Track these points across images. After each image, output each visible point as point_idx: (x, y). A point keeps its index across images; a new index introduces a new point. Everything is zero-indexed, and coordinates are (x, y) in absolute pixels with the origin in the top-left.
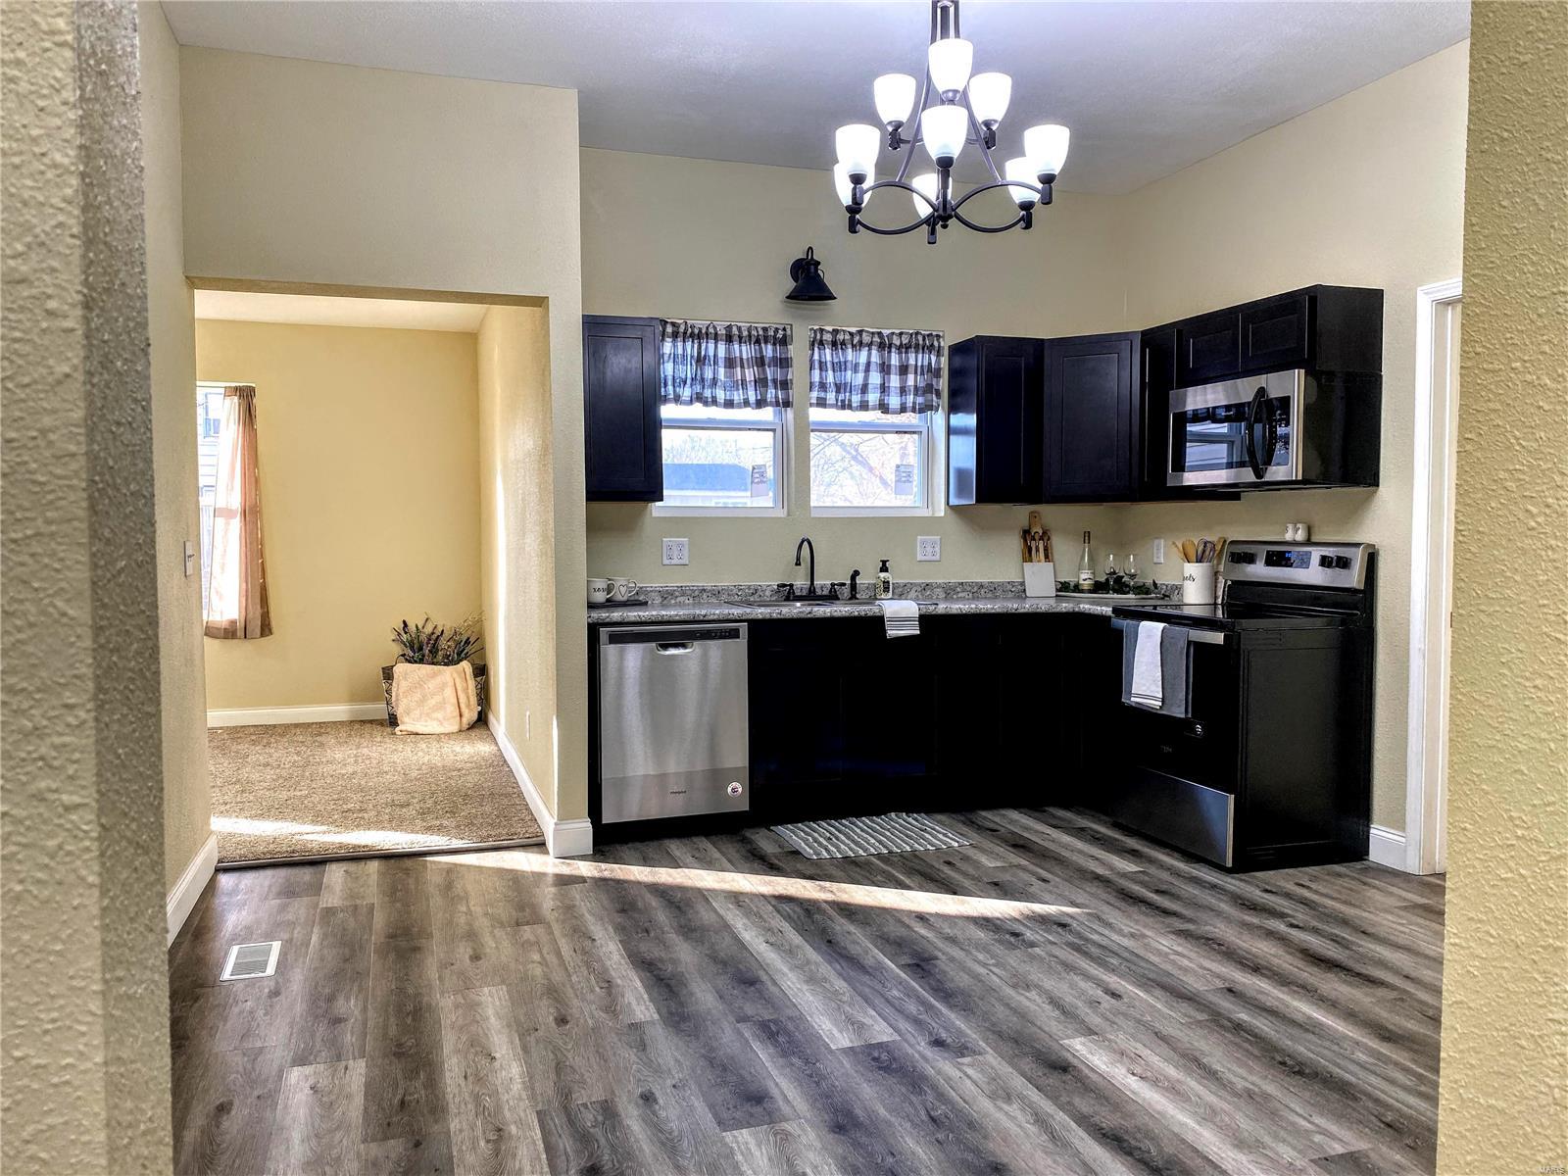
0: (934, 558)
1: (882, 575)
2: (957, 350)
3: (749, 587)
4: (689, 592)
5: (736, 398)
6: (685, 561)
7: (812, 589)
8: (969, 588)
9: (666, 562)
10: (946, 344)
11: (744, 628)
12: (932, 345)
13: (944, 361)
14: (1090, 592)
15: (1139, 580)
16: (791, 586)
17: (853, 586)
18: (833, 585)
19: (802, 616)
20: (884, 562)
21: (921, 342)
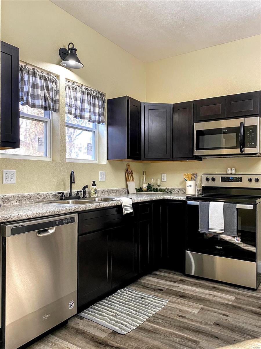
0: (103, 180)
1: (94, 187)
2: (110, 102)
3: (43, 195)
4: (17, 198)
5: (36, 103)
6: (14, 182)
7: (70, 195)
8: (114, 191)
9: (5, 182)
10: (106, 98)
11: (76, 216)
12: (102, 98)
13: (106, 105)
14: (146, 191)
15: (161, 187)
16: (63, 193)
17: (84, 193)
18: (78, 192)
19: (97, 207)
20: (94, 182)
21: (99, 96)
